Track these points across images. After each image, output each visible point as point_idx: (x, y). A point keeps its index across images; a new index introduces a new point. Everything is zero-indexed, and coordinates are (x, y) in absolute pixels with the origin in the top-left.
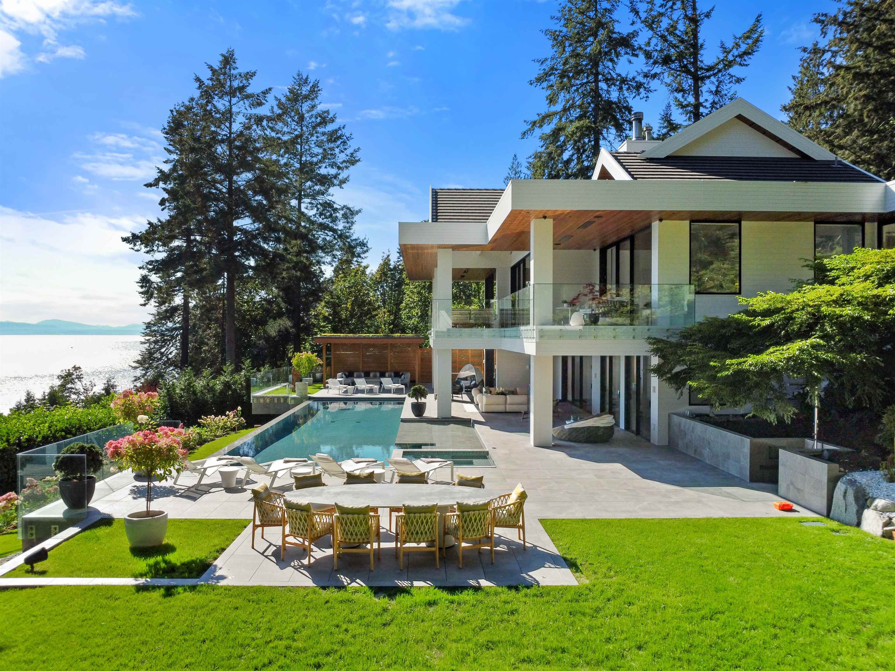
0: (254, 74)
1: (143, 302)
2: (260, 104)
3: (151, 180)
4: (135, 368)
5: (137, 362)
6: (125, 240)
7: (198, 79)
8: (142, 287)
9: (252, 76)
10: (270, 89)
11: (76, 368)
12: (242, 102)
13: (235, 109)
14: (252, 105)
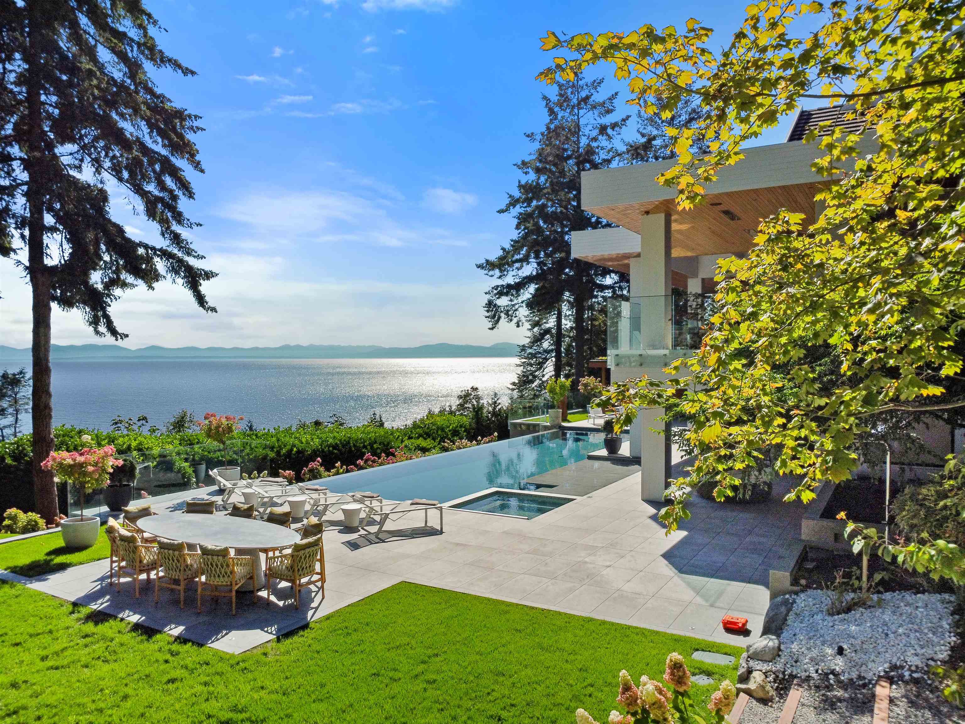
0: (601, 81)
1: (491, 326)
2: (609, 111)
3: (503, 207)
4: (513, 390)
5: (514, 384)
6: (480, 266)
7: (545, 98)
8: (488, 311)
9: (600, 83)
10: (616, 94)
11: (475, 389)
12: (591, 112)
13: (582, 122)
14: (601, 115)
